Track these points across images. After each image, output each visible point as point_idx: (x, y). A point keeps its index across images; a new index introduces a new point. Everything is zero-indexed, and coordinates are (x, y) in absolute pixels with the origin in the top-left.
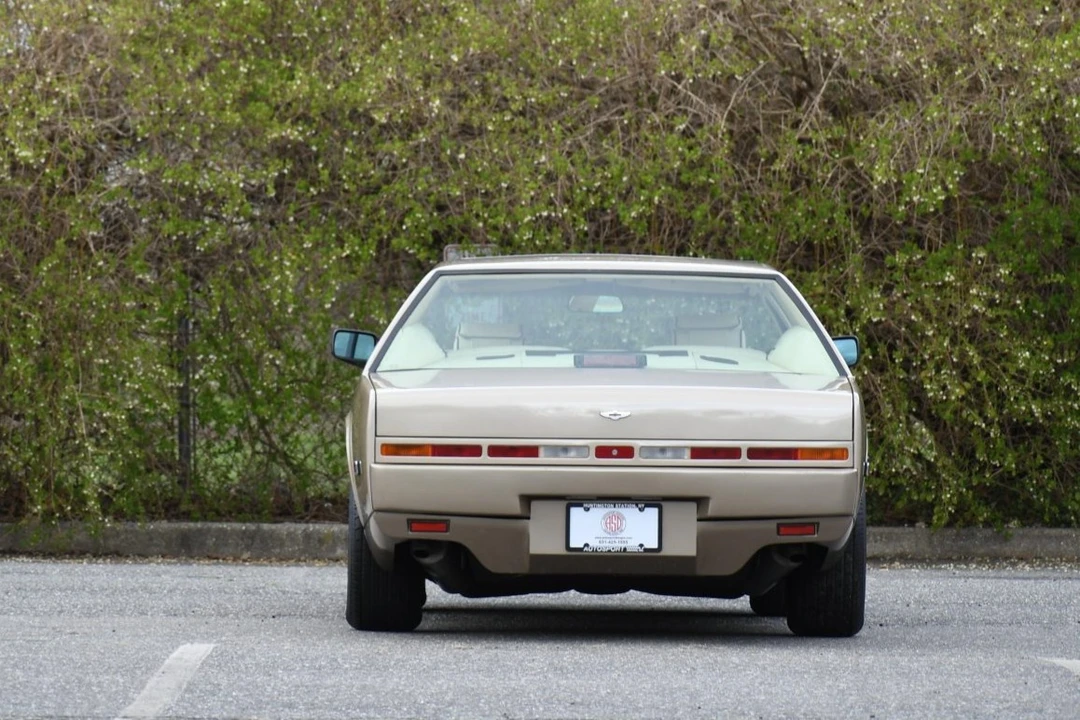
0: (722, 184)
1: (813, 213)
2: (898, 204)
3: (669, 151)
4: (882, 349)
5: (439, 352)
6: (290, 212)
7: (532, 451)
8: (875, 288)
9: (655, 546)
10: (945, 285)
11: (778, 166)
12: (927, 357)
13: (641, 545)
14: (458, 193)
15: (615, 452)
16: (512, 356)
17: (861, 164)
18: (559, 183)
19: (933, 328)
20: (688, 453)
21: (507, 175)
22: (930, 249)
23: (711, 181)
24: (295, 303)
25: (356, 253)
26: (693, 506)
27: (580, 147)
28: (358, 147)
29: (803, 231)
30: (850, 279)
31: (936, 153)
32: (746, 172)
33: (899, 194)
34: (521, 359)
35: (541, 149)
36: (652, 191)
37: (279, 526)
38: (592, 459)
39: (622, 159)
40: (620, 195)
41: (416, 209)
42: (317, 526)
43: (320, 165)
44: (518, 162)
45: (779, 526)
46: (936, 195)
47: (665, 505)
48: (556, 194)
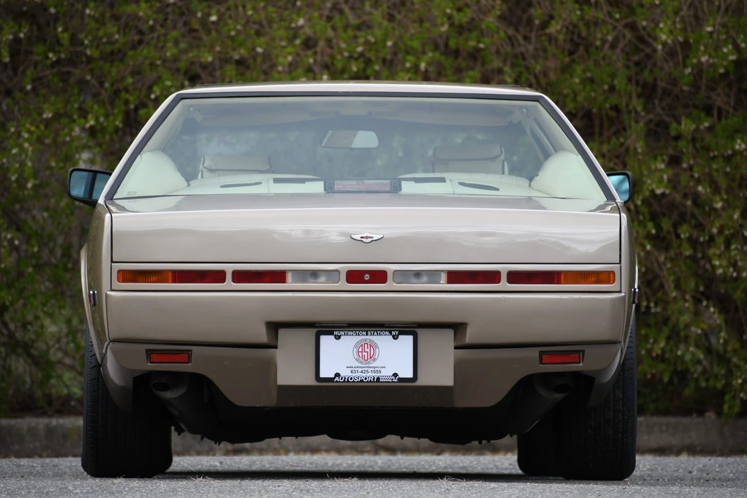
0: (493, 49)
1: (592, 80)
2: (685, 66)
3: (436, 12)
4: (666, 224)
5: (181, 181)
6: (28, 80)
7: (279, 276)
8: (659, 158)
9: (410, 375)
10: (735, 153)
11: (554, 28)
12: (715, 231)
13: (395, 375)
14: (210, 59)
15: (367, 277)
16: (260, 183)
17: (644, 23)
18: (318, 49)
19: (722, 200)
20: (444, 277)
21: (262, 40)
22: (719, 118)
23: (482, 46)
24: (35, 178)
25: (101, 124)
26: (450, 334)
27: (341, 12)
28: (101, 9)
29: (580, 99)
30: (632, 152)
31: (727, 10)
32: (520, 38)
33: (686, 57)
34: (268, 186)
35: (299, 12)
36: (418, 59)
37: (19, 421)
38: (343, 284)
39: (385, 23)
40: (384, 60)
41: (165, 76)
42: (61, 421)
43: (60, 29)
44: (275, 26)
45: (541, 353)
46: (726, 55)
47: (420, 332)
48: (315, 61)
